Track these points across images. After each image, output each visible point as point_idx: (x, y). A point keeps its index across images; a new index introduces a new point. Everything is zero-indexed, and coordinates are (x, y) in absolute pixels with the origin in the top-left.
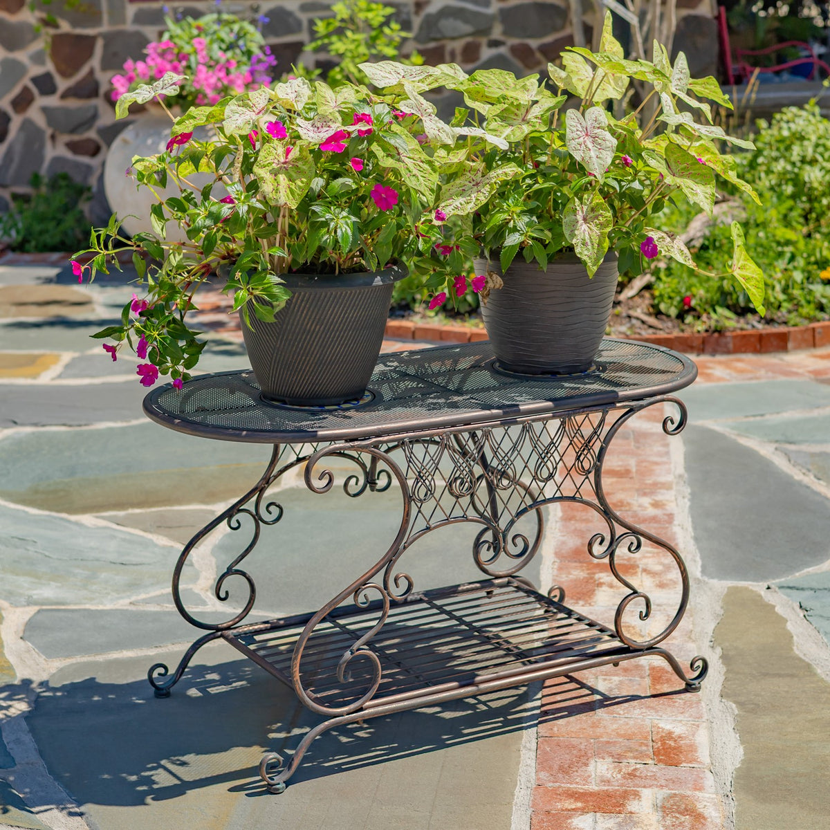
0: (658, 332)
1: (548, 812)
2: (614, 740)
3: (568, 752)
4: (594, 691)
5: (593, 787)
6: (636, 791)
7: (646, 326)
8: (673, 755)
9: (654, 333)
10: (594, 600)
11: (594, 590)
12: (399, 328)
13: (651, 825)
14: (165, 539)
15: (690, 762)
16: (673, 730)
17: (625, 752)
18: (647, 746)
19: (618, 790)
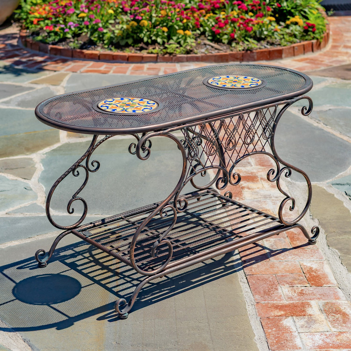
0: (221, 51)
1: (268, 318)
2: (285, 274)
3: (265, 283)
4: (264, 248)
5: (285, 302)
6: (307, 302)
7: (214, 49)
8: (317, 281)
9: (218, 52)
10: (244, 196)
11: (241, 191)
12: (92, 54)
13: (323, 321)
14: (11, 175)
15: (327, 284)
16: (312, 266)
17: (293, 280)
18: (302, 276)
19: (298, 303)
